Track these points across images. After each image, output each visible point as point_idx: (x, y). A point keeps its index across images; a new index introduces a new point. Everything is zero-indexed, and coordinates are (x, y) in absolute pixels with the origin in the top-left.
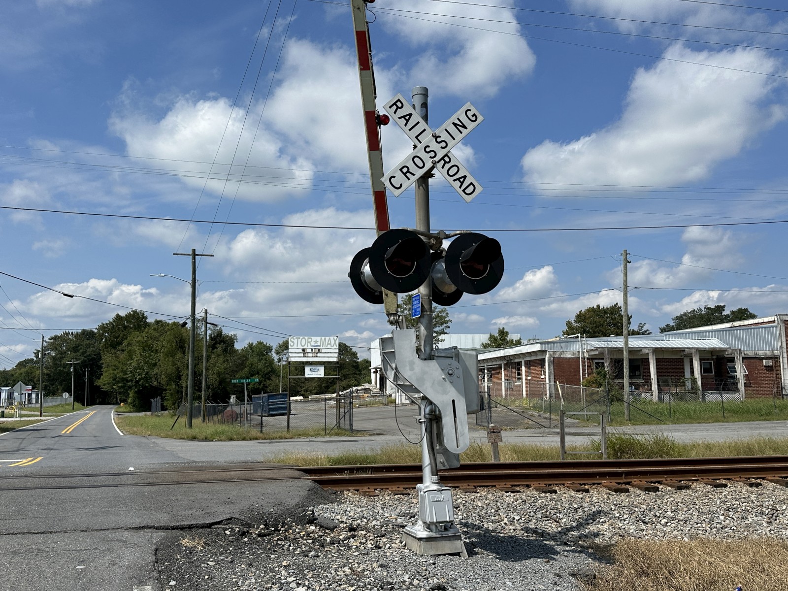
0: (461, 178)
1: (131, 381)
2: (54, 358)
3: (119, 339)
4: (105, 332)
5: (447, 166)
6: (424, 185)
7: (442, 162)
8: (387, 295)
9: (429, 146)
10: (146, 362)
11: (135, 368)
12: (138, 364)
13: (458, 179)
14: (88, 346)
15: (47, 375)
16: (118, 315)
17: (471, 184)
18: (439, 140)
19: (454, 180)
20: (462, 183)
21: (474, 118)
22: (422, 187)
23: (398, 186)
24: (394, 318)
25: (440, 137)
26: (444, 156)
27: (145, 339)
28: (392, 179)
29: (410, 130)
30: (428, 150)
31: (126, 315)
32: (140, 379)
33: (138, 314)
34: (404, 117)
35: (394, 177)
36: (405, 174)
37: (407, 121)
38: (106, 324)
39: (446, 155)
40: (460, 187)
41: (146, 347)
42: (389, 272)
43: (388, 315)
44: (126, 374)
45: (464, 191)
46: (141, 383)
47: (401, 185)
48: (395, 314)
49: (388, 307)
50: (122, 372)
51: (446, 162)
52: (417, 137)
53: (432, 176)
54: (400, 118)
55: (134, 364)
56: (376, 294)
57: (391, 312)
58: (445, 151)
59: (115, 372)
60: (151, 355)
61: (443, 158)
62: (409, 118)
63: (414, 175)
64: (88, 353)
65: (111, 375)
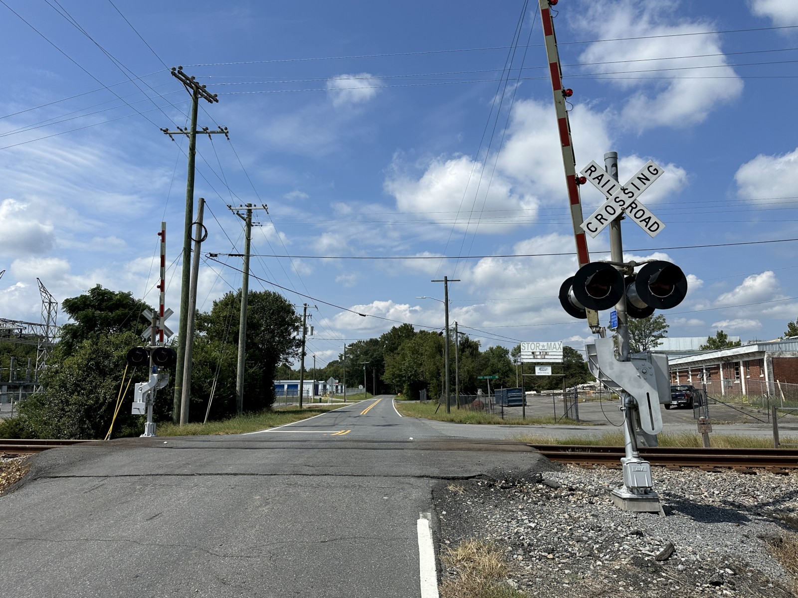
0: (647, 219)
1: (405, 376)
2: (352, 360)
3: (396, 345)
4: (386, 340)
5: (634, 211)
6: (616, 226)
7: (630, 208)
8: (589, 312)
9: (618, 197)
10: (415, 363)
11: (407, 367)
12: (409, 364)
13: (644, 220)
14: (375, 351)
15: (348, 372)
16: (394, 328)
17: (656, 222)
18: (626, 192)
19: (641, 221)
20: (647, 223)
21: (655, 172)
22: (615, 227)
23: (595, 229)
24: (596, 330)
25: (627, 189)
26: (632, 204)
27: (414, 345)
28: (589, 225)
29: (602, 187)
30: (617, 200)
31: (399, 327)
32: (411, 376)
33: (408, 326)
34: (597, 178)
35: (591, 223)
36: (599, 220)
37: (600, 180)
38: (387, 334)
39: (633, 202)
40: (646, 226)
41: (415, 351)
42: (589, 295)
43: (591, 327)
44: (401, 371)
45: (649, 229)
46: (412, 378)
47: (597, 229)
48: (597, 327)
49: (590, 321)
50: (398, 370)
51: (633, 208)
52: (608, 192)
53: (623, 218)
54: (594, 179)
55: (407, 364)
56: (581, 311)
57: (593, 325)
58: (632, 200)
59: (394, 370)
60: (418, 357)
61: (630, 205)
62: (601, 178)
63: (607, 220)
64: (374, 356)
65: (391, 373)
